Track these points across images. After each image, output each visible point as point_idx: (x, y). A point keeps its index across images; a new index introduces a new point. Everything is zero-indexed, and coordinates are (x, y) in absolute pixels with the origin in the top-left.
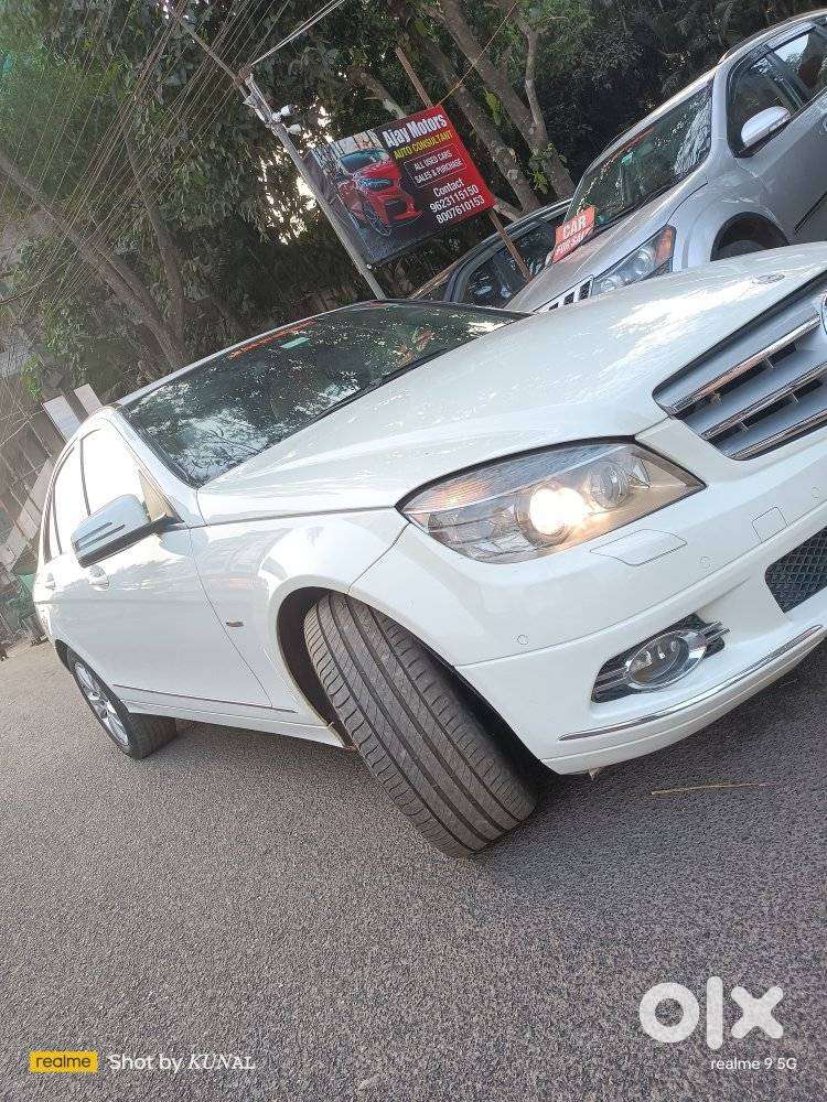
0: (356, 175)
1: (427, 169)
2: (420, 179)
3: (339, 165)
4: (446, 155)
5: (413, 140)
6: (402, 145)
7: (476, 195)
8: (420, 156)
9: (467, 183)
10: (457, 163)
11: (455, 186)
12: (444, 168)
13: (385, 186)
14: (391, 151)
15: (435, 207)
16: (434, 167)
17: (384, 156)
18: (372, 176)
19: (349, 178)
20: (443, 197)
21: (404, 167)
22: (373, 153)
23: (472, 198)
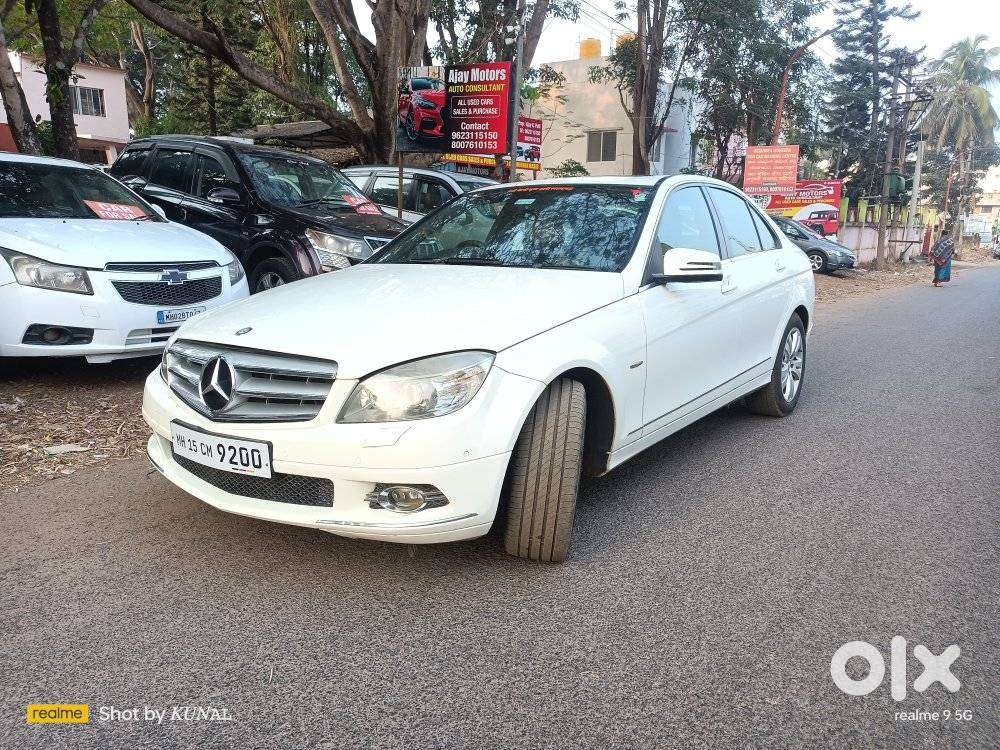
0: (415, 93)
1: (467, 107)
2: (457, 112)
3: (409, 83)
4: (489, 102)
5: (470, 82)
6: (459, 84)
7: (493, 140)
8: (466, 95)
9: (491, 129)
10: (494, 111)
11: (480, 127)
12: (480, 111)
13: (430, 107)
14: (448, 84)
15: (455, 135)
16: (472, 107)
17: (442, 87)
18: (426, 97)
19: (410, 93)
20: (466, 131)
21: (451, 100)
22: (435, 82)
23: (488, 140)
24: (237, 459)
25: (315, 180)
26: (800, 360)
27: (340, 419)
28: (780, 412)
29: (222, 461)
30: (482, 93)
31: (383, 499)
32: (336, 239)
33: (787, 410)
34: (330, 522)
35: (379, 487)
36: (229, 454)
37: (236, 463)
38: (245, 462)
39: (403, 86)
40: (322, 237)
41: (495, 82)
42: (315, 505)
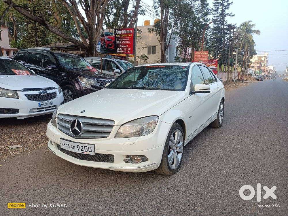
0: (106, 37)
1: (121, 41)
2: (118, 42)
3: (104, 34)
4: (128, 39)
5: (122, 34)
6: (119, 34)
8: (121, 38)
9: (129, 47)
10: (129, 42)
11: (125, 46)
12: (125, 42)
13: (110, 41)
14: (115, 34)
15: (118, 49)
16: (123, 41)
17: (114, 35)
18: (109, 38)
19: (104, 37)
20: (121, 47)
21: (116, 39)
22: (111, 33)
23: (128, 50)
24: (83, 149)
25: (76, 61)
26: (223, 112)
27: (115, 137)
28: (219, 127)
29: (78, 150)
30: (126, 37)
31: (129, 160)
32: (87, 80)
35: (128, 156)
36: (81, 148)
37: (83, 151)
38: (86, 150)
39: (102, 34)
40: (83, 79)
41: (129, 34)
42: (107, 162)
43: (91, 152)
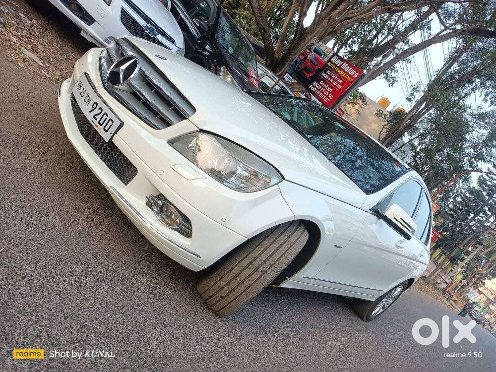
0: (313, 53)
1: (330, 76)
2: (324, 74)
3: (314, 47)
4: (340, 81)
5: (339, 67)
6: (334, 64)
7: (329, 98)
8: (333, 71)
9: (332, 93)
10: (340, 87)
11: (328, 89)
12: (334, 82)
13: (314, 64)
14: (329, 61)
15: (315, 83)
16: (332, 78)
17: (326, 60)
18: (316, 58)
19: (311, 51)
20: (321, 85)
21: (325, 67)
22: (325, 55)
23: (327, 96)
24: (98, 117)
26: (391, 301)
27: (171, 142)
28: (365, 319)
29: (90, 112)
30: (341, 75)
31: (157, 205)
32: (232, 81)
33: (368, 319)
34: (117, 192)
35: (161, 196)
36: (97, 111)
37: (96, 119)
38: (101, 122)
39: (310, 46)
40: (227, 74)
41: (350, 75)
42: (118, 176)
43: (106, 131)
